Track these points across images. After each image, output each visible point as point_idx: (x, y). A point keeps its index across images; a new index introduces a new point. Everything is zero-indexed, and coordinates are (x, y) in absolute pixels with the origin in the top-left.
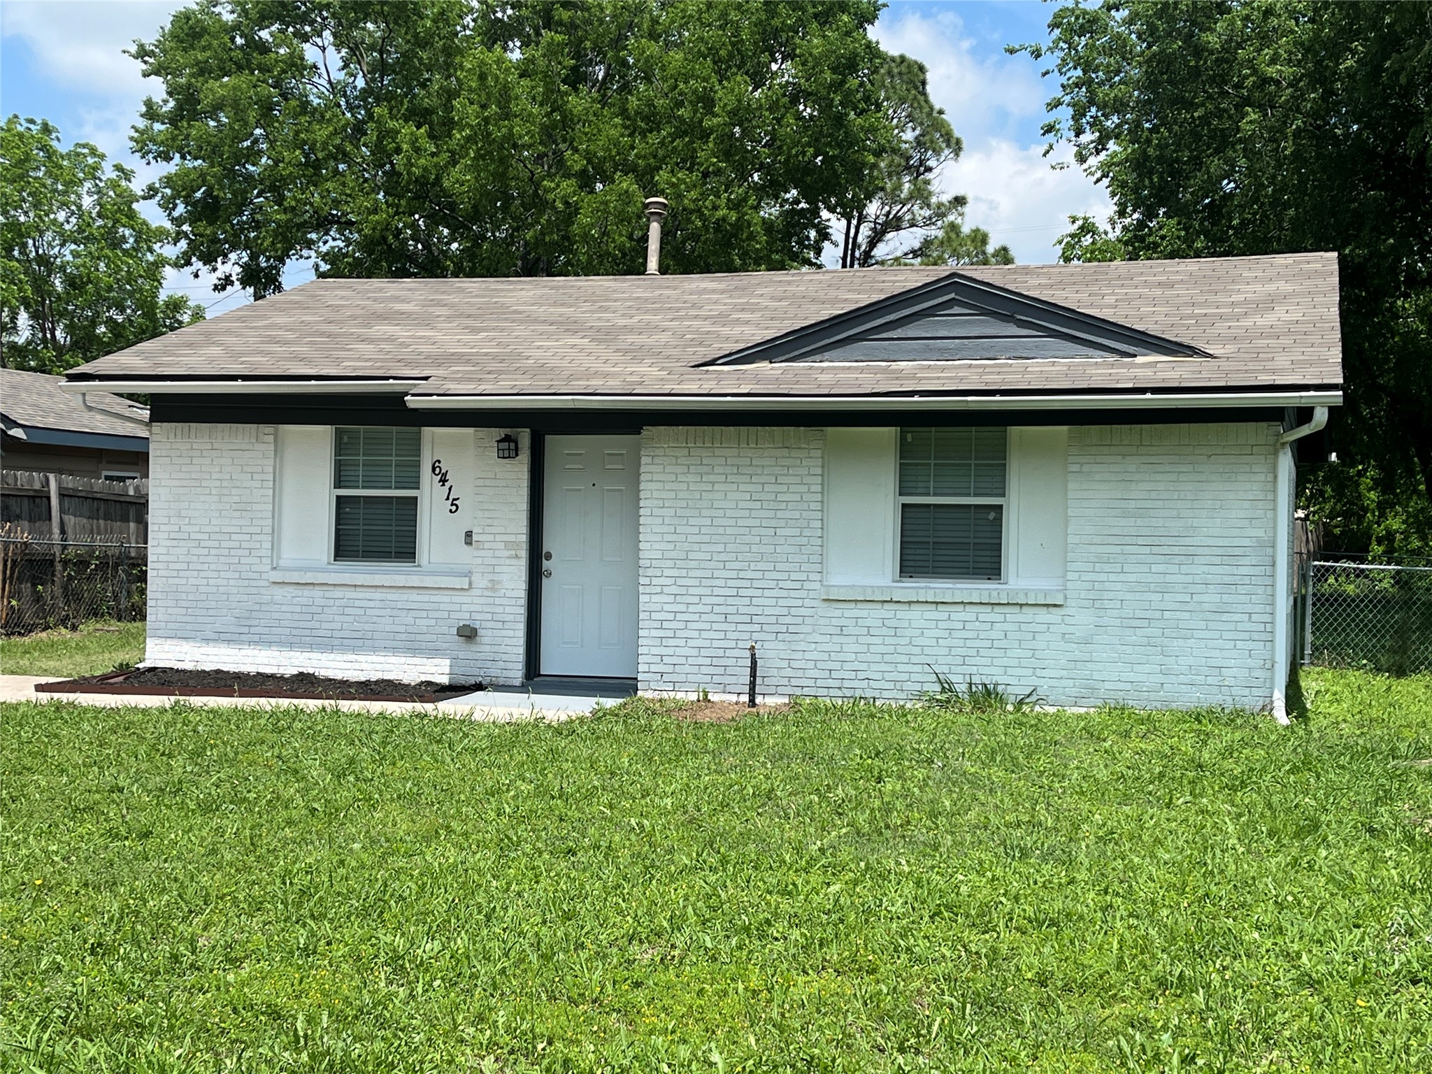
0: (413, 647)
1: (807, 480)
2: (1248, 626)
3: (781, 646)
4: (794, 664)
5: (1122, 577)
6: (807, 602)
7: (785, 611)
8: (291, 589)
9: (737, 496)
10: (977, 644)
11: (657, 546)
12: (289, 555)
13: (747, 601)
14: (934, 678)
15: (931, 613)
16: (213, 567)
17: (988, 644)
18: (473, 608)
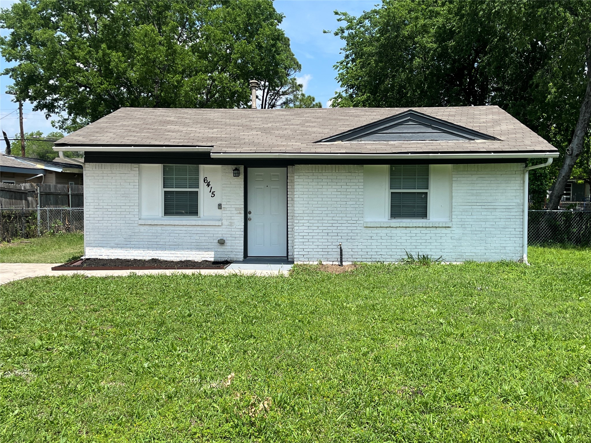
0: (199, 248)
1: (358, 184)
2: (514, 233)
3: (349, 244)
4: (353, 250)
5: (471, 217)
6: (358, 228)
7: (350, 231)
8: (147, 227)
9: (332, 190)
10: (421, 241)
11: (301, 209)
12: (145, 214)
13: (335, 228)
14: (405, 253)
15: (404, 231)
16: (114, 219)
17: (424, 241)
18: (223, 232)
